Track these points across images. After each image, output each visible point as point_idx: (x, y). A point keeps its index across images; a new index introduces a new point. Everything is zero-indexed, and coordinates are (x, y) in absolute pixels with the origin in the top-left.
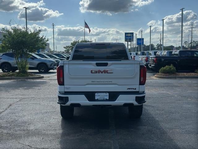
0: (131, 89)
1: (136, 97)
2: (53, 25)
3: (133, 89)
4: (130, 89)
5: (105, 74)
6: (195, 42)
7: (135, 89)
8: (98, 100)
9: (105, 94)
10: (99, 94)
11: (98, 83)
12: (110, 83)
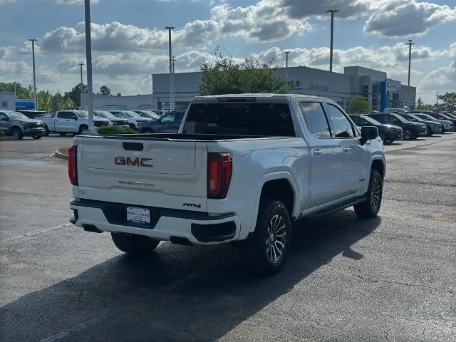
0: (191, 205)
1: (193, 225)
2: (410, 44)
3: (195, 206)
4: (188, 205)
5: (138, 167)
7: (199, 206)
8: (131, 224)
9: (142, 211)
10: (134, 210)
11: (130, 186)
12: (150, 187)
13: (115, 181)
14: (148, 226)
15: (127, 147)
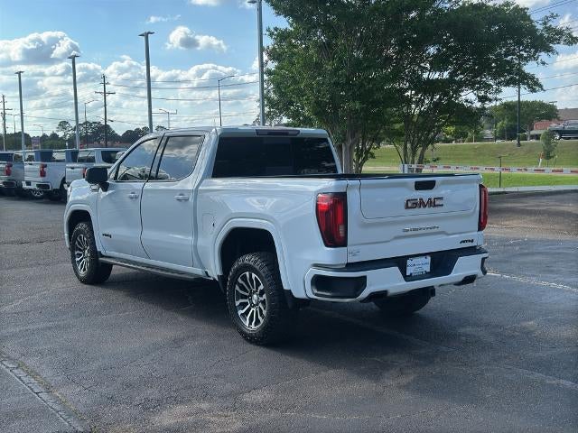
3: (469, 241)
4: (464, 242)
5: (430, 209)
6: (91, 124)
7: (472, 241)
10: (415, 261)
11: (415, 233)
12: (435, 230)
13: (398, 230)
14: (428, 275)
15: (419, 186)
